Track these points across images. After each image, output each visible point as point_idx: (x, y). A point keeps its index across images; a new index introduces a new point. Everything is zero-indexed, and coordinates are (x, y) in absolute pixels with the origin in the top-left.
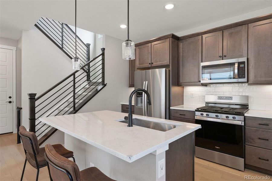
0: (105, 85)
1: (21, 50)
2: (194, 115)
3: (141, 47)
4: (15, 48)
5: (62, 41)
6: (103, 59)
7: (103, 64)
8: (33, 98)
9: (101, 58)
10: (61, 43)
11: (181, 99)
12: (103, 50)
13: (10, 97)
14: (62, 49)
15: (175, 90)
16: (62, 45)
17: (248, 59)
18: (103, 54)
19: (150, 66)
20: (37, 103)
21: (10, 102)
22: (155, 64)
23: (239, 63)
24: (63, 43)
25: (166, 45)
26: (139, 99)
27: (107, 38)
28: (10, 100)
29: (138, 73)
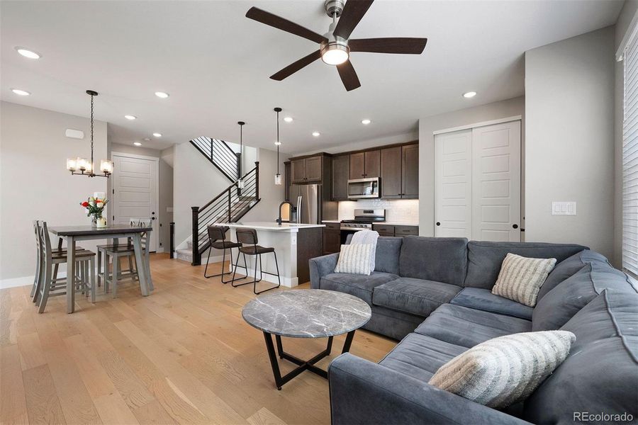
0: (258, 200)
1: (173, 169)
2: (340, 226)
3: (297, 161)
4: (158, 159)
5: (212, 152)
6: (257, 173)
7: (257, 178)
8: (196, 211)
9: (255, 172)
10: (210, 154)
11: (335, 213)
12: (257, 163)
13: (153, 213)
14: (211, 160)
15: (330, 205)
16: (212, 157)
17: (380, 179)
18: (257, 168)
19: (305, 181)
20: (200, 215)
21: (153, 218)
22: (309, 179)
23: (374, 182)
24: (212, 154)
25: (318, 162)
26: (294, 214)
27: (262, 151)
28: (153, 216)
29: (294, 188)
